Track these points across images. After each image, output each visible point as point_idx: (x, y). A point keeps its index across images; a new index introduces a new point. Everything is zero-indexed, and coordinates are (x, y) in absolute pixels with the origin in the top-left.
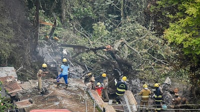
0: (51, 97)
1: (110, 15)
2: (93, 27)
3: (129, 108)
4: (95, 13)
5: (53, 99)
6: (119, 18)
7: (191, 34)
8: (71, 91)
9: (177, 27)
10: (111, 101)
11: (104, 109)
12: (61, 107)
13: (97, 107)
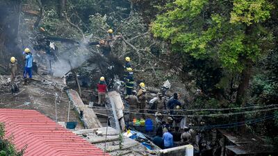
0: (22, 96)
1: (118, 8)
2: (90, 19)
3: (114, 113)
4: (100, 4)
5: (24, 98)
6: (128, 12)
7: (180, 28)
8: (46, 90)
9: (165, 19)
10: (91, 104)
11: (82, 112)
12: (31, 107)
13: (74, 109)
